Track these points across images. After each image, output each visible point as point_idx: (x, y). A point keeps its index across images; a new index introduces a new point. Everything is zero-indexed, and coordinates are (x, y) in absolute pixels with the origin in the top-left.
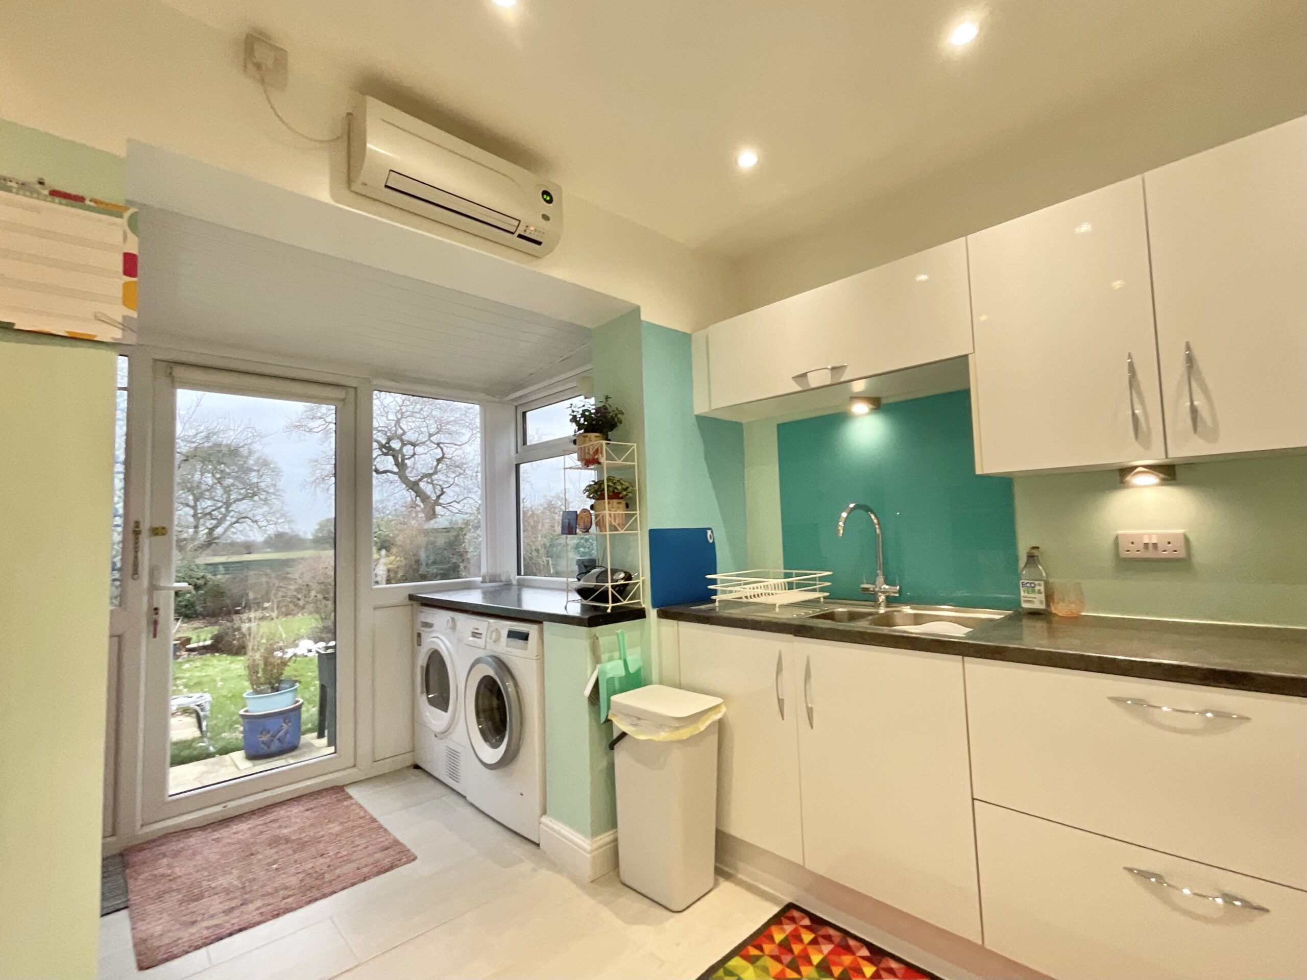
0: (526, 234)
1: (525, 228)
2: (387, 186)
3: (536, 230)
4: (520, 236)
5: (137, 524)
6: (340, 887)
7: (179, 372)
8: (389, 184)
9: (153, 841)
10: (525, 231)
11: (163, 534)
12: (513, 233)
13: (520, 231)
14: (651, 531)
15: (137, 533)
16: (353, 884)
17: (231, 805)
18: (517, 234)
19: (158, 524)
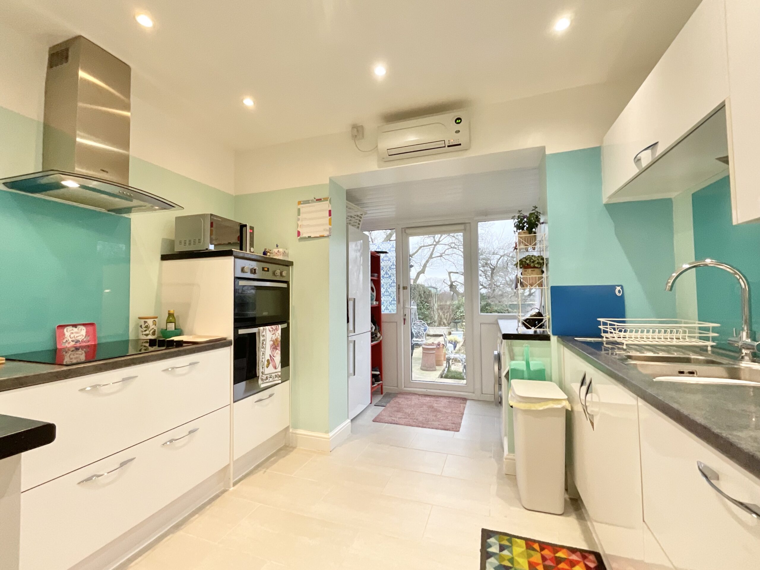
0: (451, 144)
1: (448, 142)
2: (389, 155)
3: (454, 140)
4: (449, 146)
5: (399, 285)
6: (429, 427)
7: (408, 231)
8: (389, 154)
9: (406, 393)
10: (449, 143)
11: (406, 289)
12: (445, 147)
13: (447, 144)
14: (552, 287)
15: (399, 288)
16: (432, 428)
17: (429, 390)
18: (446, 146)
19: (405, 286)
